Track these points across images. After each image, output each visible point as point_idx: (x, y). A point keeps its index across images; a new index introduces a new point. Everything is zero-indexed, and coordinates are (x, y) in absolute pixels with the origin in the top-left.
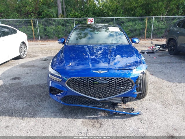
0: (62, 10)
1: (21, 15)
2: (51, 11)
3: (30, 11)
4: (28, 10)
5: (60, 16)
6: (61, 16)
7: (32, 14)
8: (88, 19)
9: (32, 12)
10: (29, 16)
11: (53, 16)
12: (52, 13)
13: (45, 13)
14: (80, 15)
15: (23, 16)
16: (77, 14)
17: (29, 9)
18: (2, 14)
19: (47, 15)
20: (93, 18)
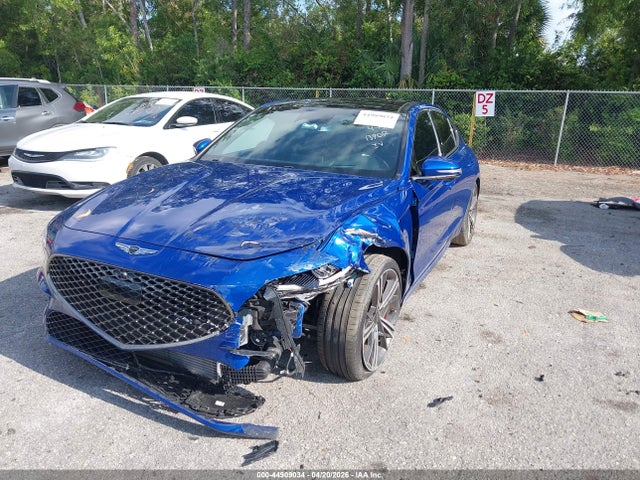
0: (413, 63)
1: (299, 78)
2: (379, 67)
3: (322, 67)
4: (319, 65)
5: (403, 82)
6: (407, 81)
7: (326, 74)
8: (478, 93)
9: (329, 71)
10: (319, 79)
11: (385, 83)
12: (381, 73)
13: (363, 73)
14: (463, 80)
15: (304, 81)
16: (454, 76)
17: (320, 62)
18: (255, 75)
19: (367, 78)
20: (494, 92)
